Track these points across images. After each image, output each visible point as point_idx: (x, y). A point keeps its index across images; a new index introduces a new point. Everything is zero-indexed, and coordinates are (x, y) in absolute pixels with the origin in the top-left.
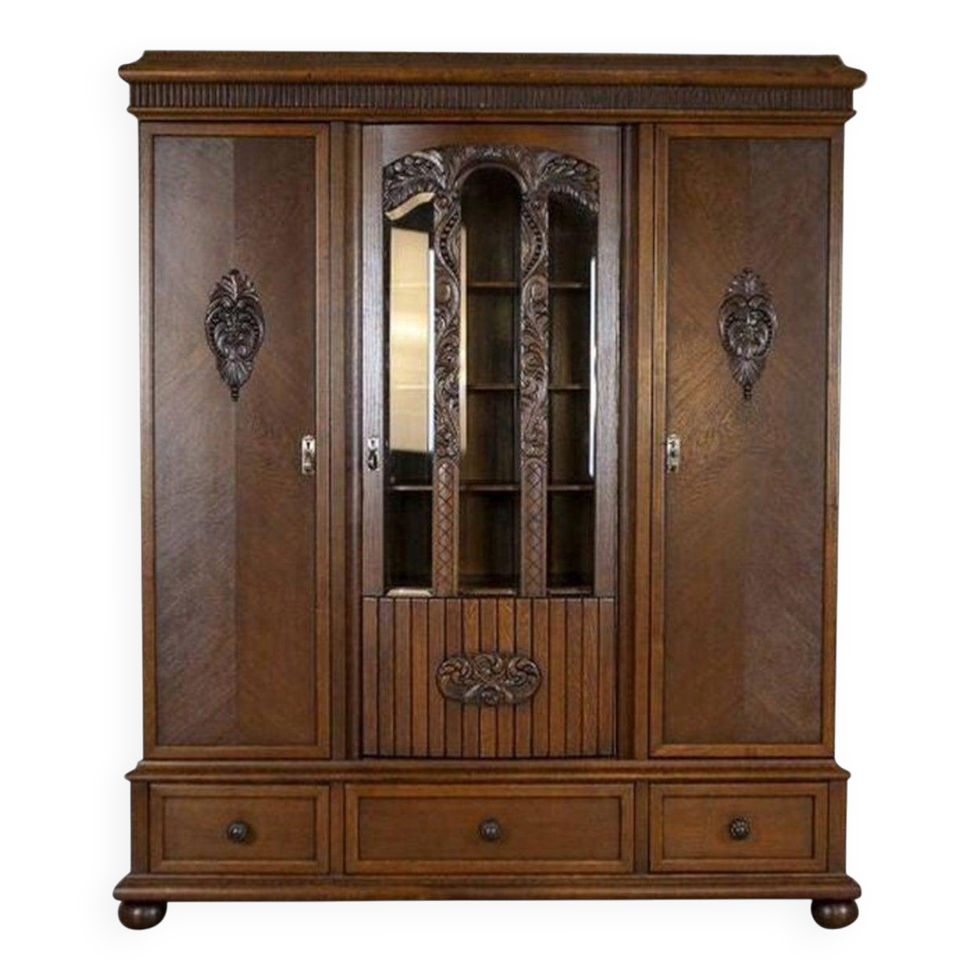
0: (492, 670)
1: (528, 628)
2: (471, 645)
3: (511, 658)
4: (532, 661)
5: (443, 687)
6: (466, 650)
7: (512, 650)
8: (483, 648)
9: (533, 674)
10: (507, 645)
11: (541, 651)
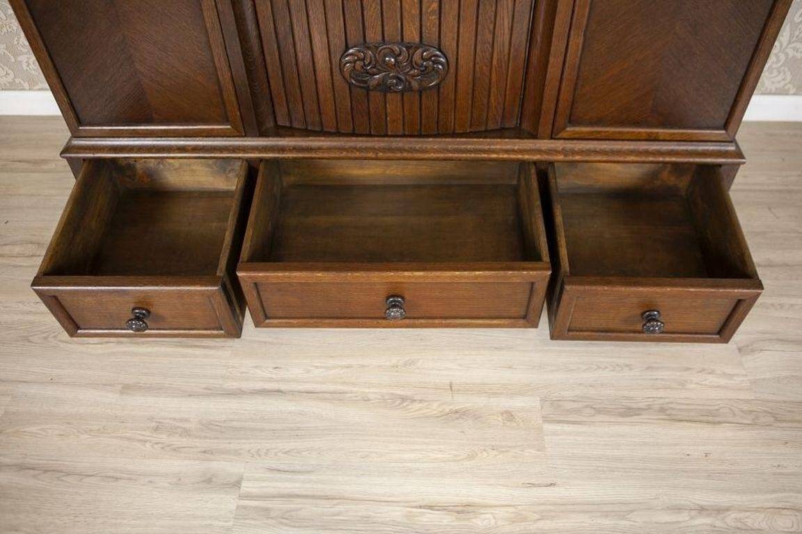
0: (396, 60)
1: (434, 18)
2: (373, 36)
3: (417, 48)
4: (440, 50)
5: (347, 76)
6: (368, 40)
7: (417, 40)
8: (386, 39)
9: (441, 63)
10: (412, 34)
11: (449, 41)
